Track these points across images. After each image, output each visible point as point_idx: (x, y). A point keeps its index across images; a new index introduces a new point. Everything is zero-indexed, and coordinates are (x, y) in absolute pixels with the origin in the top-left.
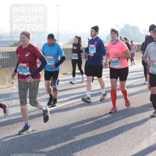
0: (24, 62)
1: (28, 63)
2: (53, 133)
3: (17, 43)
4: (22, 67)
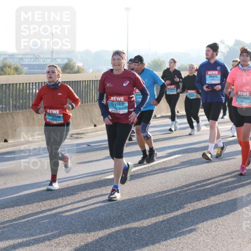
0: (119, 95)
1: (127, 96)
2: (122, 214)
4: (116, 102)
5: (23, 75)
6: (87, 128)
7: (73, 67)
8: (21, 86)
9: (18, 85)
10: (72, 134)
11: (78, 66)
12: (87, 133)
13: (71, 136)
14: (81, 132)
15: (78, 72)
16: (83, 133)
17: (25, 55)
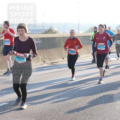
1: (105, 43)
3: (47, 32)
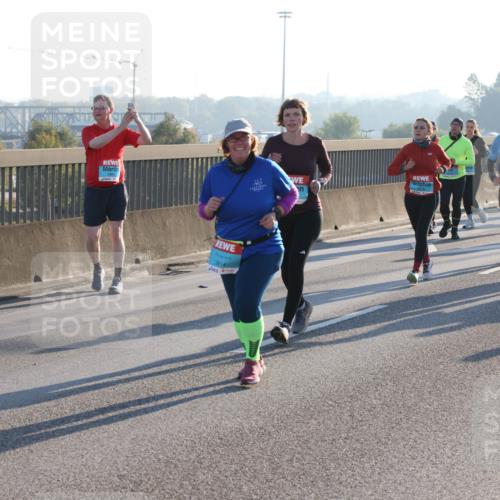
5: (75, 148)
6: (199, 253)
7: (175, 131)
8: (70, 170)
9: (64, 168)
10: (170, 265)
11: (185, 129)
12: (199, 262)
13: (168, 270)
14: (187, 261)
15: (184, 140)
16: (192, 263)
17: (80, 107)
